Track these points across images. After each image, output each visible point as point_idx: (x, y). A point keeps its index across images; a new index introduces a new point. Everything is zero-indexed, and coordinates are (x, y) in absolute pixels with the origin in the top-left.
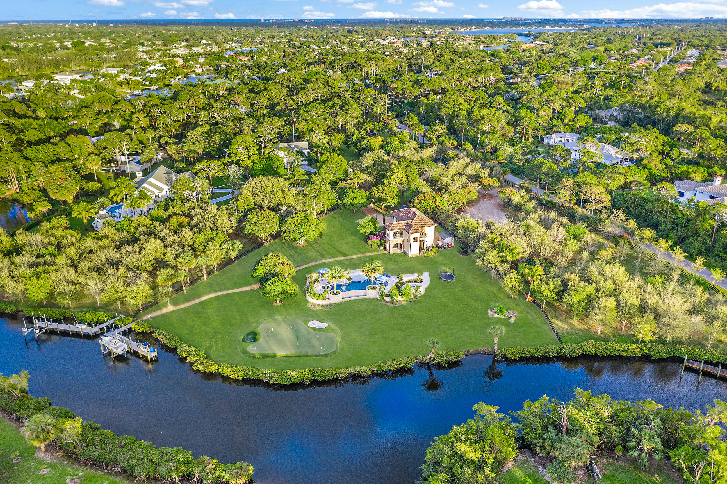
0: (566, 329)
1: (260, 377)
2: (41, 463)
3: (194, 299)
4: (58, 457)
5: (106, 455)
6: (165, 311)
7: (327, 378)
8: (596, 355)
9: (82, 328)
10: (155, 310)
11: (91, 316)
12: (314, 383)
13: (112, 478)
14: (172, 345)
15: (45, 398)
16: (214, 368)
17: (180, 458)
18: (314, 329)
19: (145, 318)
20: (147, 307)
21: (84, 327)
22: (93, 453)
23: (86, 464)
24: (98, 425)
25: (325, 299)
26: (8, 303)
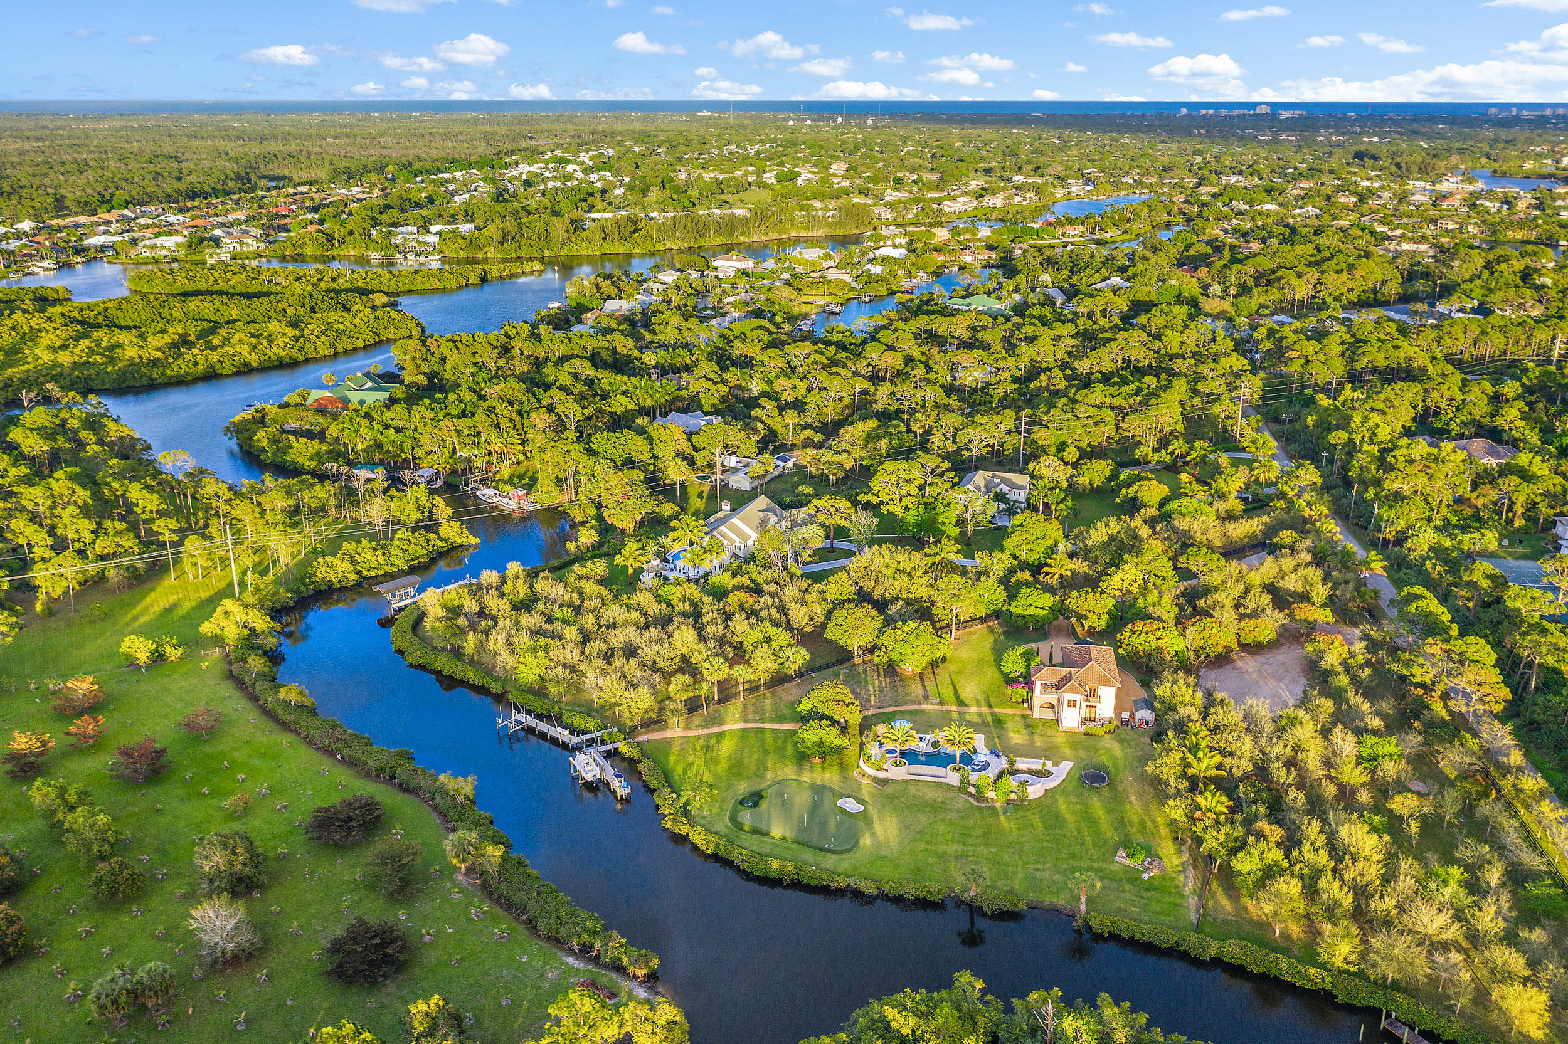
0: (1228, 913)
1: (734, 856)
2: (456, 886)
3: (712, 725)
4: (474, 885)
5: (518, 897)
6: (668, 734)
7: (813, 883)
8: (1242, 967)
9: (563, 734)
10: (657, 730)
11: (578, 720)
12: (796, 885)
13: (515, 924)
14: (653, 784)
15: (487, 814)
16: (684, 830)
17: (590, 924)
18: (843, 811)
19: (640, 739)
20: (648, 724)
21: (566, 732)
22: (506, 890)
23: (498, 901)
24: (527, 862)
25: (881, 769)
26: (496, 679)
